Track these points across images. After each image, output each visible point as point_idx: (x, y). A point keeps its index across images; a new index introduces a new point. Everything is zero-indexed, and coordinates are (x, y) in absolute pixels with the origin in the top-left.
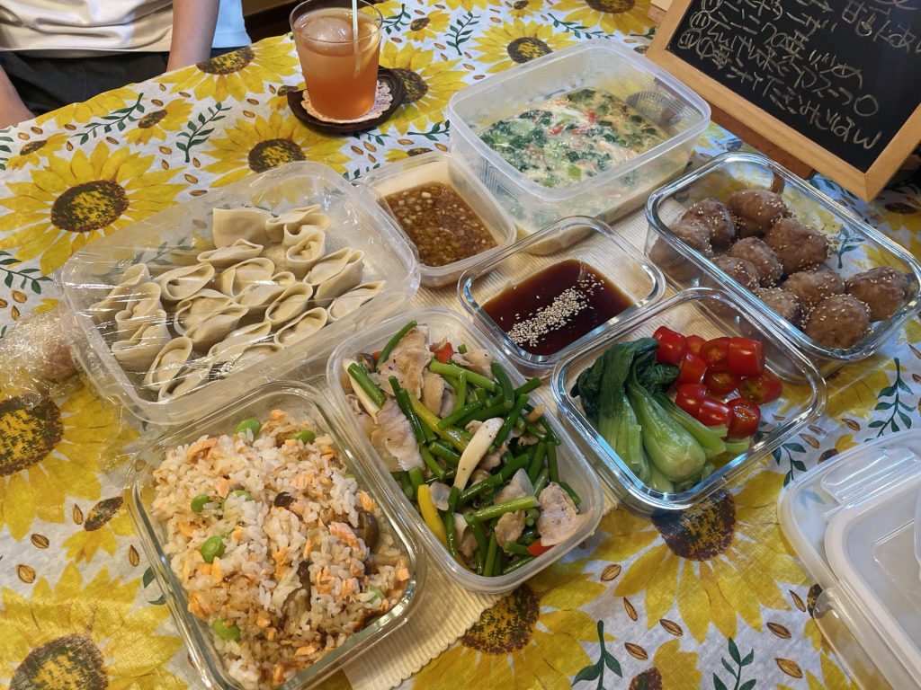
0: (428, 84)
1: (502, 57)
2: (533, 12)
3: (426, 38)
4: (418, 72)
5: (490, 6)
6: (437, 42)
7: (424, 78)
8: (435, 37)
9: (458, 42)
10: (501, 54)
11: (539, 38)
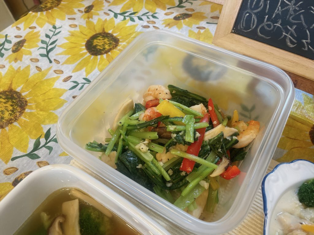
0: (27, 99)
1: (82, 55)
2: (98, 12)
3: (24, 55)
4: (18, 90)
5: (67, 16)
6: (33, 57)
7: (23, 94)
8: (30, 53)
9: (48, 52)
10: (81, 52)
11: (106, 31)
